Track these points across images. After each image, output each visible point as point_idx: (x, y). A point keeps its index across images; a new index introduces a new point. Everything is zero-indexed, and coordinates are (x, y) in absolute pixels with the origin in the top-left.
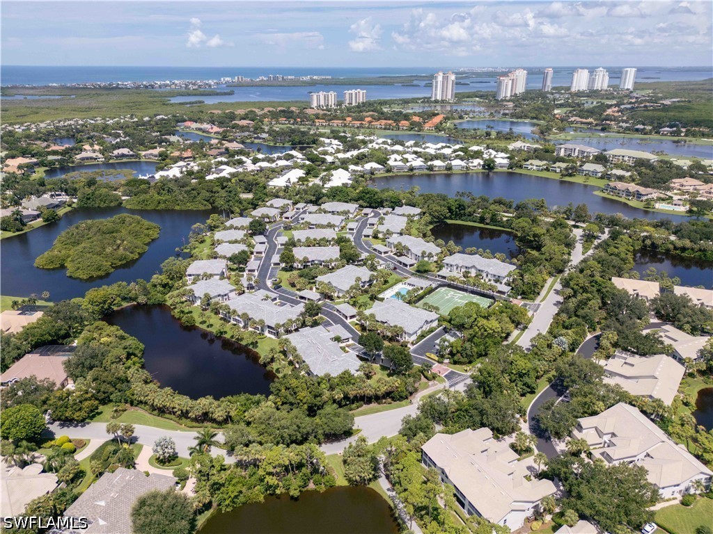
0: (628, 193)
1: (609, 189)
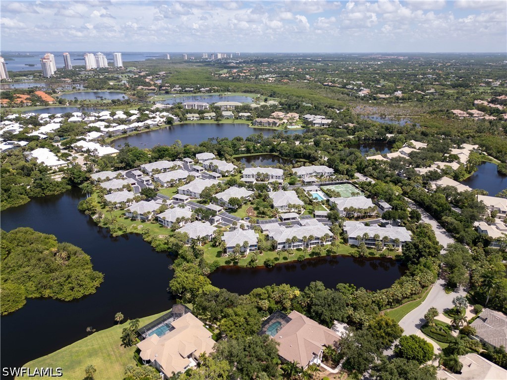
0: (269, 123)
1: (257, 123)
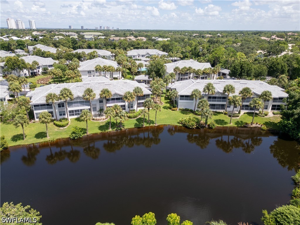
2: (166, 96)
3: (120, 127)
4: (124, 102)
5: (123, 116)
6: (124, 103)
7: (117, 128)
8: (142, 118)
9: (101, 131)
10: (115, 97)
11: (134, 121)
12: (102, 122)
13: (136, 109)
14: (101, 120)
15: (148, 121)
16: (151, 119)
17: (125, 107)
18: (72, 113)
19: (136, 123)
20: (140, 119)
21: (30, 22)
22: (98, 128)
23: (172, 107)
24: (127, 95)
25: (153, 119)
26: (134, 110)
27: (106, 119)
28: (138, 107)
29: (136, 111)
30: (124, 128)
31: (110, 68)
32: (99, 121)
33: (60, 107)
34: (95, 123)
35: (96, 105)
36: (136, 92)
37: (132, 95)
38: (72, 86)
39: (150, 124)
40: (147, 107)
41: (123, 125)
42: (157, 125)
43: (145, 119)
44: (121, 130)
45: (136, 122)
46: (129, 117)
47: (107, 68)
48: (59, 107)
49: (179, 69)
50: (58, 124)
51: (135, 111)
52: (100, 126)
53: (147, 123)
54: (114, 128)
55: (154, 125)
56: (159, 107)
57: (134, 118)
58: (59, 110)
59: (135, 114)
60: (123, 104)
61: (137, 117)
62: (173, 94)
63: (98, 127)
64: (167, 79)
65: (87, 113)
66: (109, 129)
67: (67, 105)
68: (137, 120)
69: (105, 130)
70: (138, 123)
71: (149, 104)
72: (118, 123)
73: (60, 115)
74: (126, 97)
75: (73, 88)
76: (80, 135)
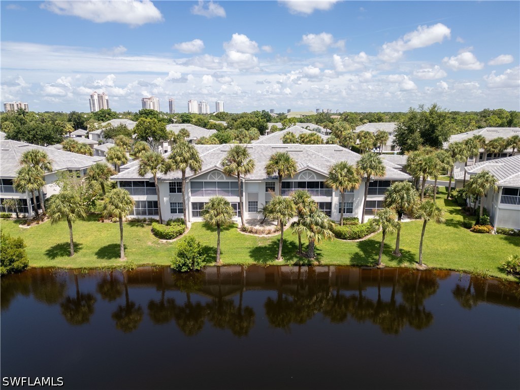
2: (450, 198)
3: (307, 256)
4: (329, 194)
5: (317, 224)
6: (330, 198)
7: (301, 259)
8: (378, 243)
9: (255, 260)
10: (307, 180)
11: (352, 247)
12: (264, 239)
13: (360, 217)
14: (263, 232)
15: (395, 253)
16: (406, 249)
17: (330, 208)
18: (199, 208)
19: (357, 254)
20: (371, 243)
21: (217, 104)
22: (250, 252)
23: (474, 222)
24: (336, 172)
25: (410, 250)
26: (355, 218)
27: (275, 232)
28: (366, 212)
29: (360, 221)
30: (319, 262)
31: (312, 138)
32: (256, 235)
33: (173, 192)
34: (246, 239)
35: (257, 194)
36: (364, 169)
37: (352, 173)
38: (212, 151)
39: (400, 261)
40: (394, 205)
41: (319, 254)
42: (423, 267)
43: (387, 246)
44: (310, 265)
45: (358, 250)
46: (339, 235)
47: (306, 138)
48: (170, 192)
49: (484, 142)
50: (158, 231)
51: (356, 221)
52: (256, 248)
53: (393, 258)
54: (291, 258)
55: (415, 266)
56: (437, 209)
57: (354, 238)
58: (170, 199)
59: (356, 229)
60: (326, 199)
61: (360, 238)
62: (479, 181)
63: (249, 250)
64: (453, 151)
65: (218, 205)
66: (277, 258)
67: (190, 190)
68: (362, 245)
69: (265, 261)
70: (361, 253)
71: (402, 198)
72: (305, 246)
73: (172, 212)
74: (334, 179)
75: (212, 153)
76: (196, 264)
